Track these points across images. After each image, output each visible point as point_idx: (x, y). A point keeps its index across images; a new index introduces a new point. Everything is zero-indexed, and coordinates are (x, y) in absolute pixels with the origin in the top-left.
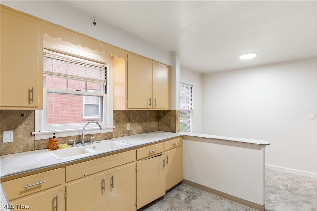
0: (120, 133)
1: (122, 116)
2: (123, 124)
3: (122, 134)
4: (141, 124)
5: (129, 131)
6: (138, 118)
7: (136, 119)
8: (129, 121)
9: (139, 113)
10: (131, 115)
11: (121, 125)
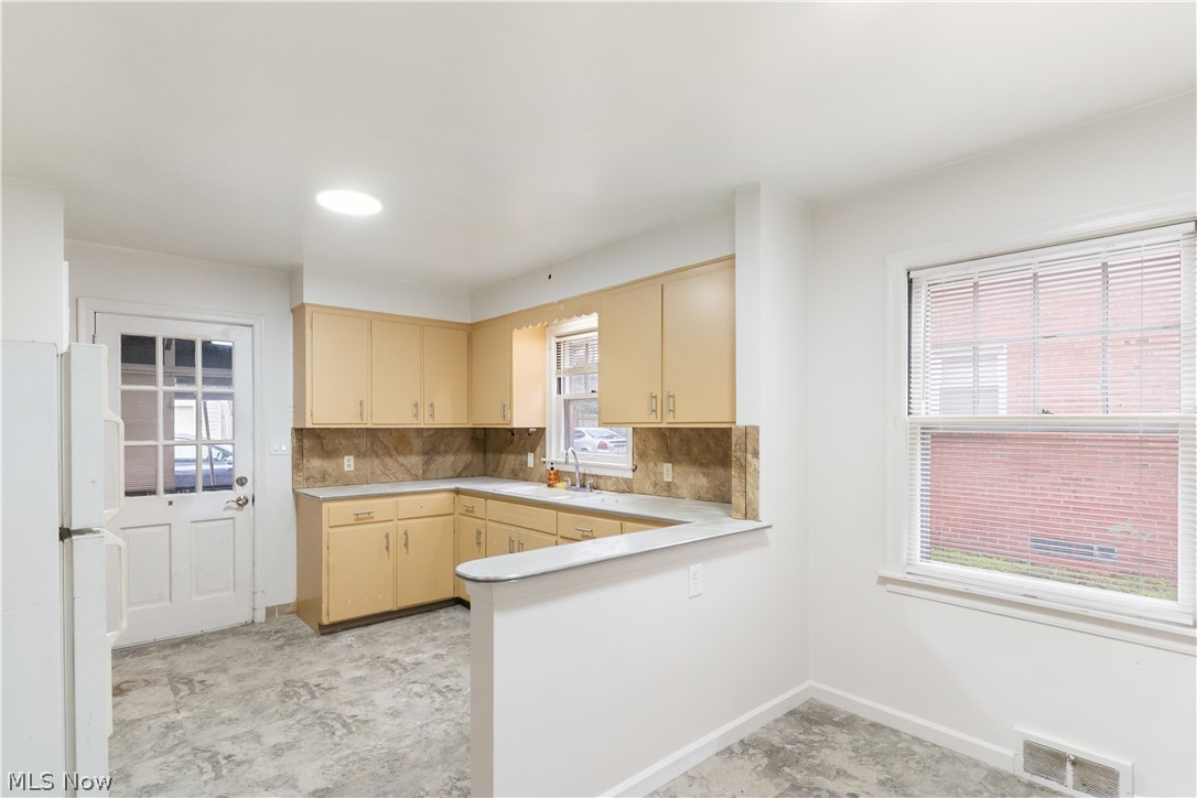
0: (646, 486)
1: (654, 443)
2: (656, 465)
3: (652, 488)
4: (705, 470)
5: (669, 485)
6: (695, 451)
7: (688, 453)
8: (669, 456)
9: (701, 435)
10: (676, 441)
11: (651, 465)
